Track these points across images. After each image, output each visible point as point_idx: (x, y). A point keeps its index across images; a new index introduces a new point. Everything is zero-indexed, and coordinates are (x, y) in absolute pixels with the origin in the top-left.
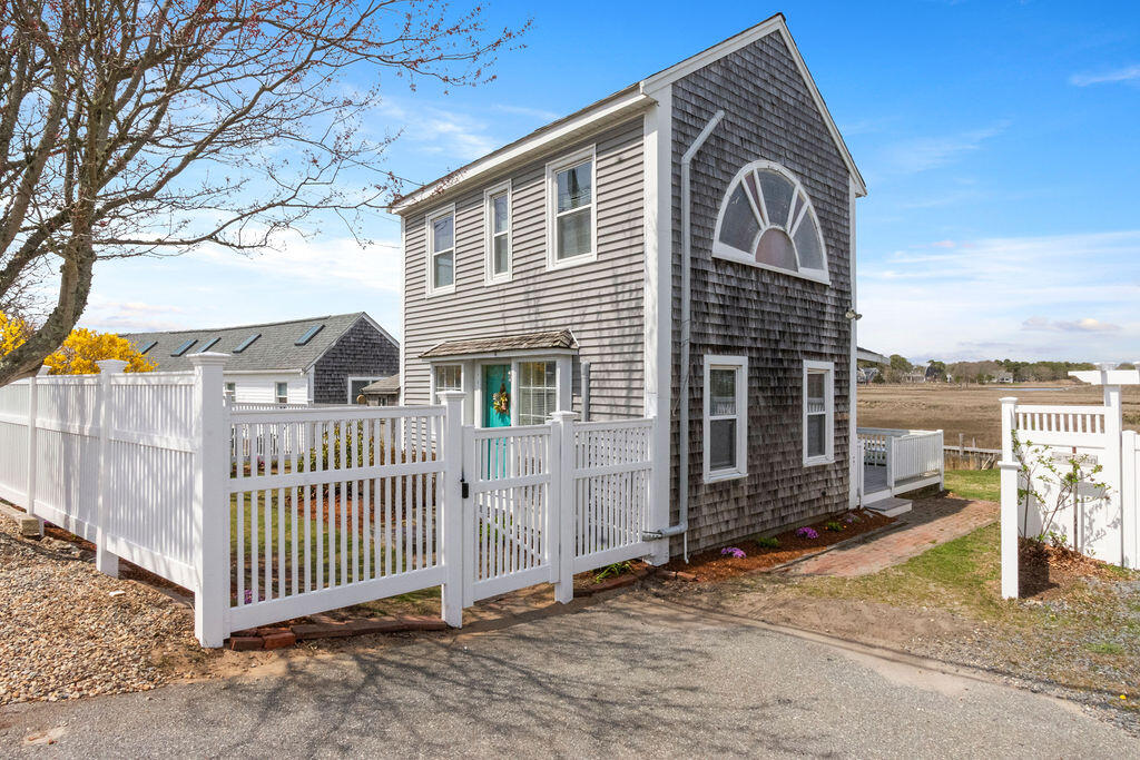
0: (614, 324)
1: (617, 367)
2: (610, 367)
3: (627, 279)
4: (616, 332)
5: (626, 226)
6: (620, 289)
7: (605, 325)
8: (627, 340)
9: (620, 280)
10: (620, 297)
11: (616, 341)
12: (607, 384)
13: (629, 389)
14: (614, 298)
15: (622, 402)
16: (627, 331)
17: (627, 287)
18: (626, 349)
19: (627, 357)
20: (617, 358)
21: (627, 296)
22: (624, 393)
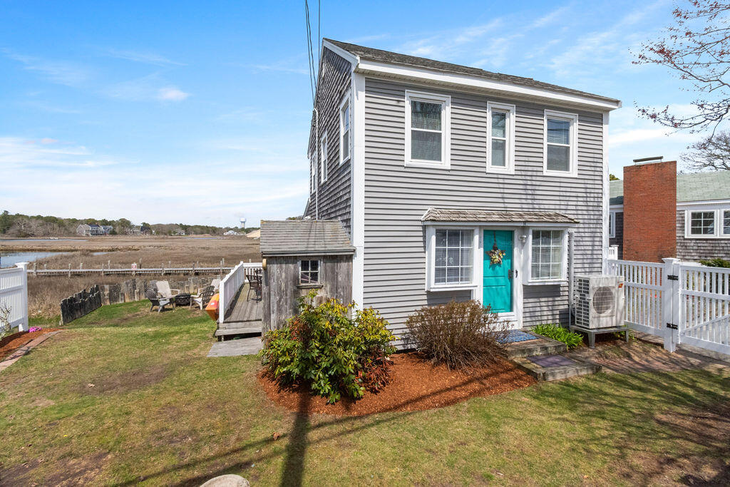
0: (585, 212)
1: (587, 235)
2: (583, 235)
3: (593, 191)
4: (586, 217)
5: (592, 164)
6: (588, 195)
7: (580, 212)
8: (592, 221)
9: (588, 191)
10: (588, 199)
11: (586, 221)
12: (581, 243)
13: (593, 246)
14: (585, 199)
15: (589, 252)
16: (592, 217)
17: (592, 195)
18: (591, 226)
19: (592, 230)
20: (586, 230)
21: (592, 199)
22: (590, 248)
